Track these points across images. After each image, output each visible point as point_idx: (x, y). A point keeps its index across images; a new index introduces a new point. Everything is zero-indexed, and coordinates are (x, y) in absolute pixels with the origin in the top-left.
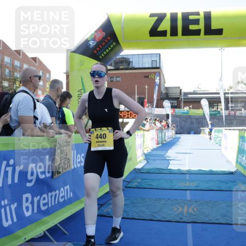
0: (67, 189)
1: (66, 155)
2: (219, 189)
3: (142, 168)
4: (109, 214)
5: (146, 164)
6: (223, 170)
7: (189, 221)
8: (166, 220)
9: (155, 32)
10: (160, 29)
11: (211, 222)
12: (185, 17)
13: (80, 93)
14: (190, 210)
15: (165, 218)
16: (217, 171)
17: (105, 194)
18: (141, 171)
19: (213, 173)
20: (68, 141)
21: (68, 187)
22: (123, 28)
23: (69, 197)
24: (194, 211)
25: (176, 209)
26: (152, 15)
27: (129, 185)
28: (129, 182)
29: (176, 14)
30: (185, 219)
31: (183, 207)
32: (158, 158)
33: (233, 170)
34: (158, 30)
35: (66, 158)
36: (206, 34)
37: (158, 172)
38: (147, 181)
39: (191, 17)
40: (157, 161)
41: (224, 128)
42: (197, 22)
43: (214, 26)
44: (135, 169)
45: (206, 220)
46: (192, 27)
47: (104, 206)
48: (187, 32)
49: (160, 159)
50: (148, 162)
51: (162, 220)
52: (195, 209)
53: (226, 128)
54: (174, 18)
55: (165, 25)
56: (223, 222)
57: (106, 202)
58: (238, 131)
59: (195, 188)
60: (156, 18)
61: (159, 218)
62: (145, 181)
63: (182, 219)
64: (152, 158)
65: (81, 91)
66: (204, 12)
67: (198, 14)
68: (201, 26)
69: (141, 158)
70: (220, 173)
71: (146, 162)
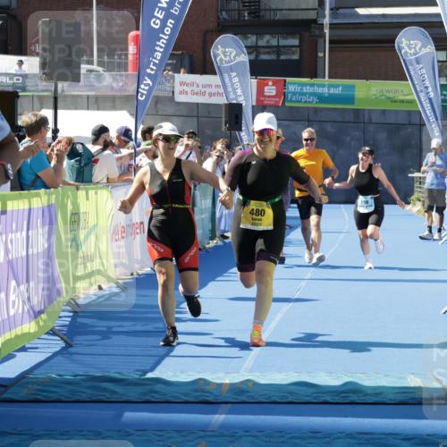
3: (23, 376)
5: (55, 355)
16: (379, 391)
19: (354, 398)
32: (128, 326)
37: (87, 394)
40: (116, 339)
49: (139, 327)
50: (69, 345)
64: (102, 325)
69: (30, 327)
70: (391, 397)
71: (57, 344)
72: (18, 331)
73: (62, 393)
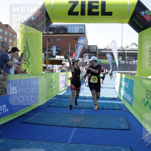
0: (4, 107)
1: (4, 86)
2: (102, 108)
3: (63, 95)
4: (30, 122)
5: (66, 92)
6: (111, 97)
7: (76, 127)
8: (63, 125)
9: (71, 12)
10: (75, 11)
11: (88, 127)
12: (90, 4)
13: (25, 49)
14: (79, 120)
15: (63, 124)
16: (106, 98)
17: (32, 110)
18: (61, 97)
19: (104, 98)
20: (5, 78)
21: (5, 105)
22: (52, 9)
23: (6, 111)
24: (81, 121)
25: (71, 119)
26: (70, 2)
27: (50, 105)
28: (51, 103)
29: (85, 2)
30: (74, 125)
31: (75, 119)
33: (116, 97)
34: (74, 11)
35: (3, 88)
36: (102, 15)
38: (61, 103)
39: (93, 4)
41: (118, 71)
42: (97, 7)
43: (107, 10)
44: (57, 95)
45: (86, 126)
46: (94, 10)
47: (30, 117)
48: (91, 13)
50: (68, 91)
51: (60, 125)
52: (82, 120)
53: (119, 72)
54: (83, 4)
55: (78, 9)
56: (95, 127)
57: (31, 115)
58: (119, 74)
59: (88, 108)
60: (72, 4)
61: (59, 124)
62: (60, 103)
63: (72, 125)
65: (26, 47)
66: (101, 1)
67: (98, 2)
68: (99, 10)
69: (63, 89)
70: (108, 99)
71: (66, 91)
72: (62, 89)
73: (67, 97)
